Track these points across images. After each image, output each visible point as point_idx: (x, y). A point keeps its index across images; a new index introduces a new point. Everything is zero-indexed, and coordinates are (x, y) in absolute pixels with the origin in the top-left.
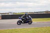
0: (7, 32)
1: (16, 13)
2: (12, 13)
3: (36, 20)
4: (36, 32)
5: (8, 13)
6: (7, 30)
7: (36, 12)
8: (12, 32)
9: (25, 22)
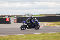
0: (24, 38)
1: (34, 15)
2: (29, 15)
3: (59, 24)
4: (58, 38)
5: (25, 15)
6: (24, 35)
7: (58, 14)
8: (29, 38)
9: (30, 27)
